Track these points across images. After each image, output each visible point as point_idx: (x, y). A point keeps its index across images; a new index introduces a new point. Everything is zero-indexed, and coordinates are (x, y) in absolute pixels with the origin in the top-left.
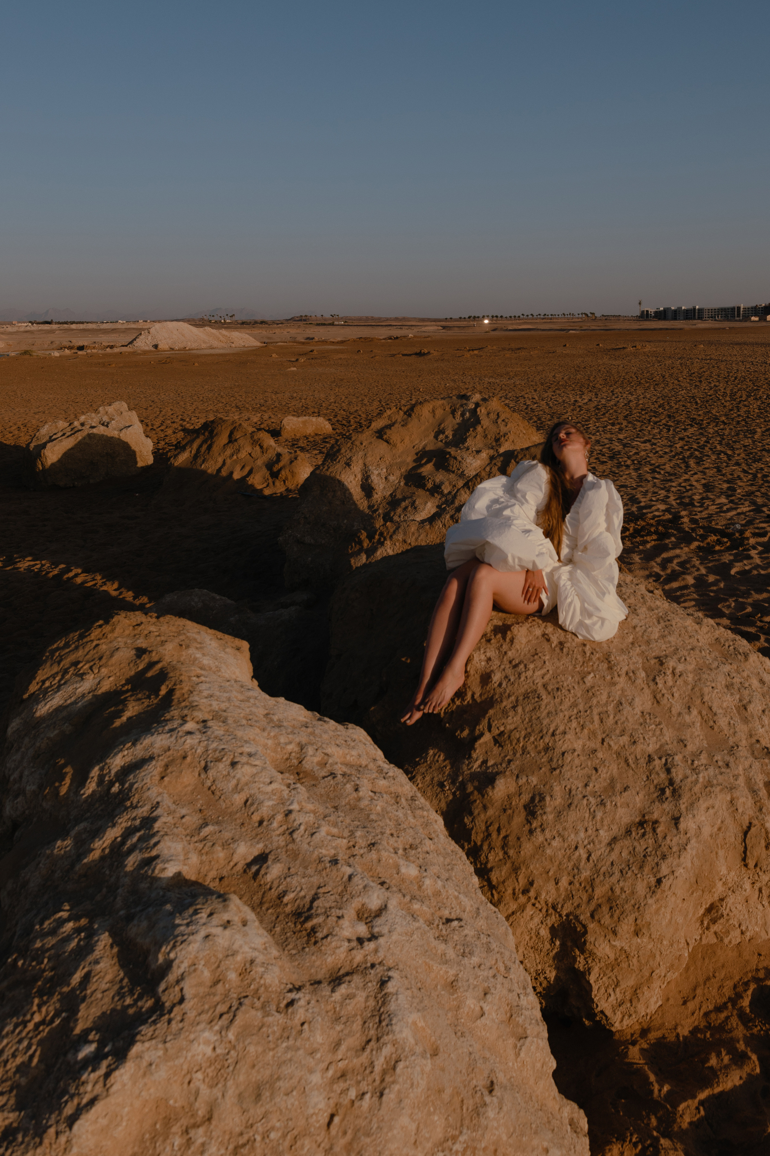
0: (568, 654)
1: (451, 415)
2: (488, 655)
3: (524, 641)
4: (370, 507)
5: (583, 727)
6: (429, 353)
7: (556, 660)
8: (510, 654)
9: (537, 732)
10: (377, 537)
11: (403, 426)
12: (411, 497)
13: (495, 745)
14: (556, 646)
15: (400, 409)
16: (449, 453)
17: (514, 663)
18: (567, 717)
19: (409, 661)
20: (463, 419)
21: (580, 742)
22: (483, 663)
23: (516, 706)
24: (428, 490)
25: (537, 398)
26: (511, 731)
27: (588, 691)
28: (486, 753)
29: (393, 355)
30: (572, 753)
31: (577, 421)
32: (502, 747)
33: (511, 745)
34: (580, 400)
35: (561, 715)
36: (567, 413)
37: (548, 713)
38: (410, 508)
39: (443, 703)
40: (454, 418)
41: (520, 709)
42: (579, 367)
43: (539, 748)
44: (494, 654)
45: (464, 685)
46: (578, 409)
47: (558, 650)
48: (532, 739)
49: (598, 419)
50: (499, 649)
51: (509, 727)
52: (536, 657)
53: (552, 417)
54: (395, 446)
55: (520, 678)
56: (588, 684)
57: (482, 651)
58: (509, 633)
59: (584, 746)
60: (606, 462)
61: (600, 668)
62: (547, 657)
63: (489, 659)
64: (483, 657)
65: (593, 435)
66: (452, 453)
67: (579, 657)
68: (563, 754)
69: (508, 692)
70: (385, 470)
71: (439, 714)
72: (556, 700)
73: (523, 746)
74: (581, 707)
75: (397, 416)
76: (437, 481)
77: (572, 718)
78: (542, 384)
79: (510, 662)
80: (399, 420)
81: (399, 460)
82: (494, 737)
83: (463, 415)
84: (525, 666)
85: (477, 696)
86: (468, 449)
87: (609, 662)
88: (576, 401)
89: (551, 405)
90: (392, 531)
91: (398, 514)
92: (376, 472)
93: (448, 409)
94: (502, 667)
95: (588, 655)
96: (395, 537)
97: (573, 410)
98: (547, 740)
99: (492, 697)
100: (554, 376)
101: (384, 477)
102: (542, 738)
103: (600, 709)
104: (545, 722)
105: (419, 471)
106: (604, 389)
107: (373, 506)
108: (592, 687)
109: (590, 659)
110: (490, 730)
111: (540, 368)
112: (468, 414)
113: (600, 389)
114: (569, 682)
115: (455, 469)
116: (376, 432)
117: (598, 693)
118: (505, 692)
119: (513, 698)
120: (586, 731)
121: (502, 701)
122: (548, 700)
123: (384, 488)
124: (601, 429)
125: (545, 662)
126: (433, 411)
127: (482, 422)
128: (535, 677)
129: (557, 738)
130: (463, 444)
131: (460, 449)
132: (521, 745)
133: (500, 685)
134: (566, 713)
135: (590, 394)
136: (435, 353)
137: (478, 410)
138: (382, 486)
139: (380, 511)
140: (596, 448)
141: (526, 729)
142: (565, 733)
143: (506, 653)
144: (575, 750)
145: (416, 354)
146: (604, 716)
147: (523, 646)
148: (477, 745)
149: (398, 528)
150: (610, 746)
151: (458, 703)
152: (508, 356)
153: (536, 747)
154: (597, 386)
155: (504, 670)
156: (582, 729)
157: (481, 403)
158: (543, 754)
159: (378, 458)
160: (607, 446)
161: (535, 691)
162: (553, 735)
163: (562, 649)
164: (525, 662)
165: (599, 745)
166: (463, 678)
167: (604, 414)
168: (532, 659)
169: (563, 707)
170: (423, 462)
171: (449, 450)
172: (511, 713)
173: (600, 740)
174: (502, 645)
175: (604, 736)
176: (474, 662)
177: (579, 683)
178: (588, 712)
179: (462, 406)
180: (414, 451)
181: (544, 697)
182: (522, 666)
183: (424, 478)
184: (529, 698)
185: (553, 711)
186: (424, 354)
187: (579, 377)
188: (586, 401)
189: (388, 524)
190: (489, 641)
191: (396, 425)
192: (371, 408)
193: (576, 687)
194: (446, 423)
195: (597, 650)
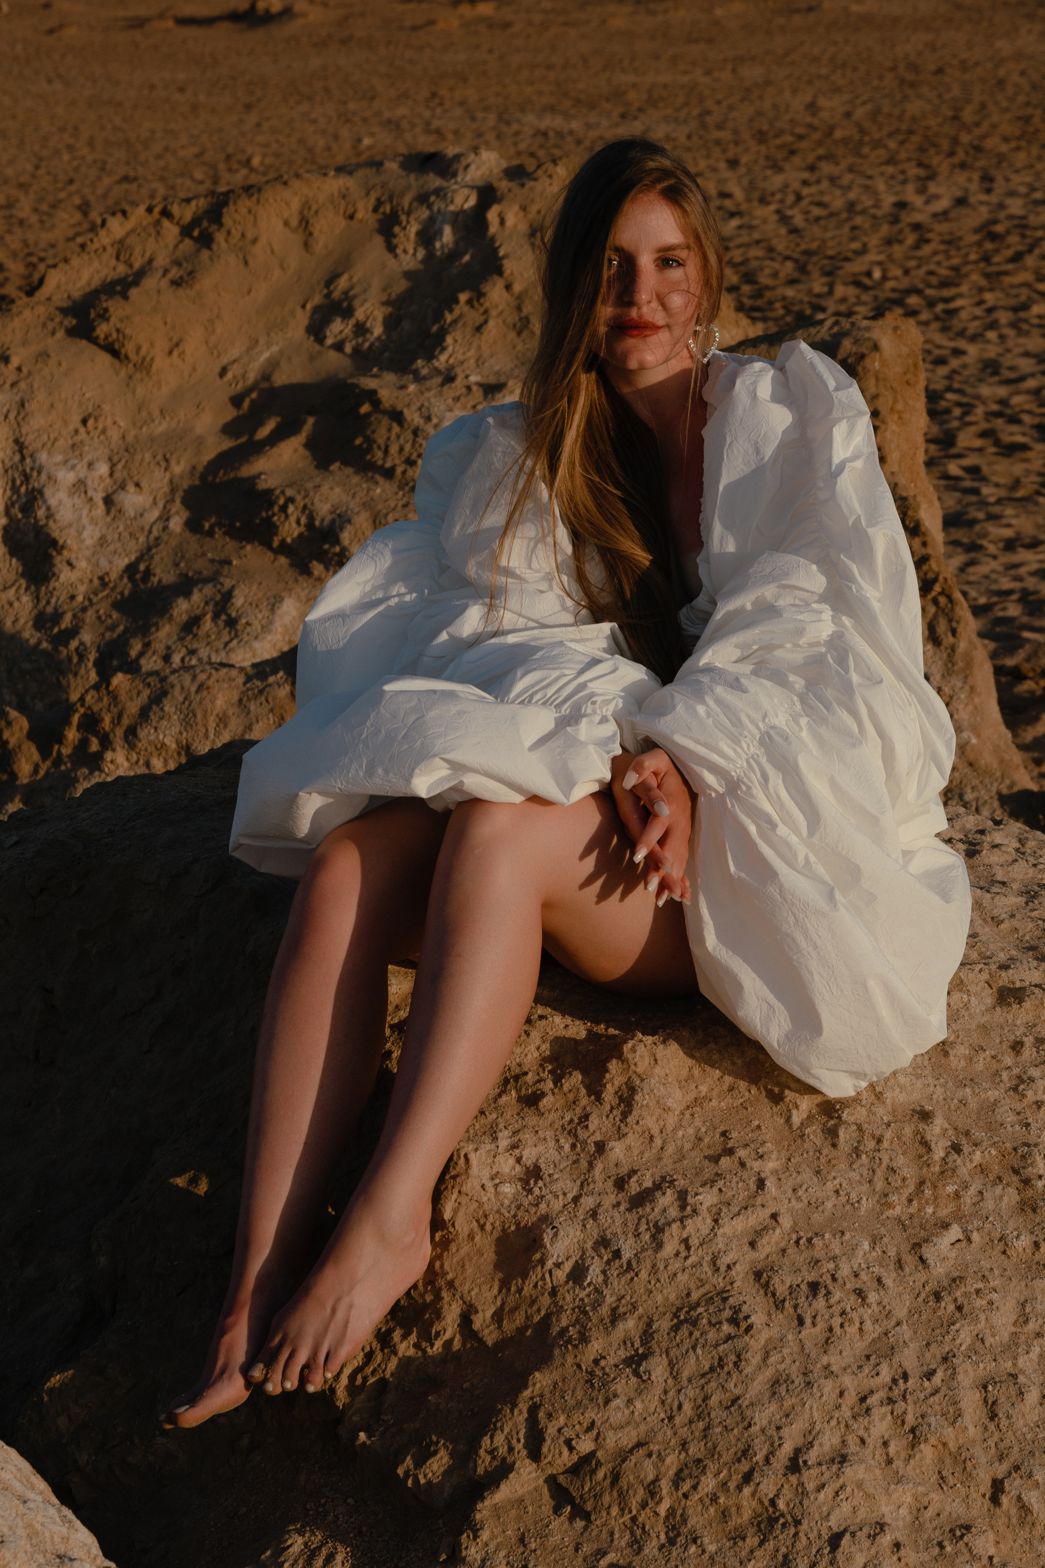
0: (857, 1152)
1: (379, 241)
2: (529, 1155)
3: (676, 1099)
4: (41, 621)
5: (915, 1436)
6: (287, 12)
7: (807, 1175)
8: (617, 1150)
9: (727, 1457)
10: (72, 735)
11: (176, 283)
12: (214, 579)
13: (557, 1510)
14: (810, 1118)
15: (166, 213)
16: (372, 396)
17: (634, 1187)
18: (851, 1398)
19: (202, 1188)
20: (430, 255)
21: (905, 1495)
22: (508, 1189)
23: (644, 1357)
24: (284, 549)
25: (739, 194)
26: (624, 1455)
27: (938, 1296)
28: (522, 1540)
29: (138, 23)
30: (873, 1537)
31: (905, 283)
32: (586, 1516)
33: (623, 1509)
34: (918, 201)
35: (829, 1388)
36: (863, 251)
37: (776, 1382)
38: (208, 624)
39: (343, 1353)
40: (391, 248)
41: (658, 1368)
42: (913, 67)
43: (735, 1521)
44: (553, 1154)
45: (432, 1274)
46: (911, 239)
47: (815, 1134)
48: (709, 1484)
49: (993, 278)
50: (573, 1133)
51: (611, 1440)
52: (725, 1162)
53: (802, 269)
54: (144, 366)
55: (660, 1246)
56: (939, 1270)
57: (504, 1142)
58: (614, 1066)
59: (920, 1509)
60: (1024, 447)
61: (989, 1204)
62: (771, 1165)
63: (534, 1173)
64: (507, 1165)
65: (973, 339)
66: (385, 395)
67: (901, 1161)
68: (835, 1540)
69: (610, 1300)
70: (103, 469)
71: (327, 1395)
72: (808, 1331)
73: (671, 1512)
74: (909, 1358)
75: (151, 246)
76: (323, 510)
77: (873, 1400)
78: (761, 137)
79: (620, 1184)
80: (162, 261)
81: (161, 427)
82: (552, 1481)
83: (427, 237)
84: (682, 1197)
85: (480, 1321)
86: (449, 378)
87: (1027, 1182)
88: (901, 205)
89: (798, 220)
90: (133, 708)
91: (159, 646)
92: (66, 477)
93: (364, 212)
94: (588, 1202)
95: (939, 1153)
96: (146, 734)
97: (889, 242)
98: (768, 1488)
99: (547, 1321)
100: (812, 107)
101: (98, 497)
102: (747, 1478)
103: (986, 1367)
104: (762, 1418)
105: (247, 471)
106: (1021, 158)
107: (57, 616)
108: (956, 1281)
109: (947, 1171)
110: (535, 1454)
111: (752, 73)
112: (448, 235)
113: (1001, 158)
114: (859, 1260)
115: (394, 459)
116: (64, 311)
117: (980, 1303)
118: (597, 1304)
119: (630, 1325)
120: (927, 1451)
121: (584, 1339)
122: (774, 1332)
123: (102, 541)
124: (1004, 317)
125: (761, 1184)
126: (305, 223)
127: (509, 266)
128: (720, 1243)
129: (810, 1478)
130: (430, 357)
131: (418, 379)
132: (663, 1509)
133: (578, 1274)
134: (847, 1381)
135: (961, 178)
136: (315, 14)
137: (492, 215)
138: (90, 535)
139: (87, 637)
140: (985, 391)
141: (684, 1445)
142: (844, 1459)
143: (601, 1147)
144: (881, 1526)
145: (234, 17)
146: (1002, 1394)
147: (671, 1120)
148: (483, 1510)
149: (158, 698)
150: (1025, 1509)
151: (405, 1348)
152: (618, 23)
153: (725, 1515)
154: (989, 144)
155: (594, 1214)
156: (913, 1446)
157: (503, 185)
158: (752, 1541)
159: (75, 420)
160: (1031, 383)
161: (723, 1296)
162: (794, 1466)
163: (832, 1134)
164: (681, 1183)
165: (980, 1505)
166: (427, 1249)
167: (1017, 257)
168: (709, 1170)
169: (835, 1360)
170: (264, 431)
171: (368, 383)
172: (624, 1385)
173: (986, 1487)
174: (585, 1117)
175: (1001, 1470)
176: (471, 1185)
177: (900, 1264)
178: (937, 1379)
179: (423, 199)
180: (224, 390)
181: (758, 1319)
182: (667, 1199)
183: (266, 498)
184: (695, 1323)
185: (795, 1371)
186: (268, 18)
187: (914, 107)
188: (943, 204)
189: (119, 679)
190: (532, 1100)
191: (150, 282)
192: (46, 237)
193: (888, 1281)
194: (358, 272)
195: (978, 1134)
